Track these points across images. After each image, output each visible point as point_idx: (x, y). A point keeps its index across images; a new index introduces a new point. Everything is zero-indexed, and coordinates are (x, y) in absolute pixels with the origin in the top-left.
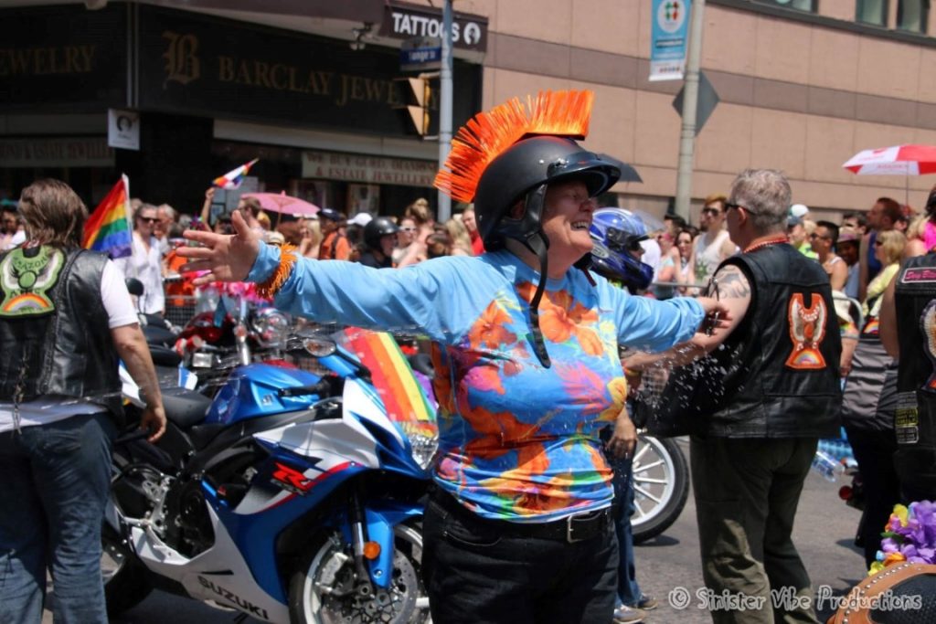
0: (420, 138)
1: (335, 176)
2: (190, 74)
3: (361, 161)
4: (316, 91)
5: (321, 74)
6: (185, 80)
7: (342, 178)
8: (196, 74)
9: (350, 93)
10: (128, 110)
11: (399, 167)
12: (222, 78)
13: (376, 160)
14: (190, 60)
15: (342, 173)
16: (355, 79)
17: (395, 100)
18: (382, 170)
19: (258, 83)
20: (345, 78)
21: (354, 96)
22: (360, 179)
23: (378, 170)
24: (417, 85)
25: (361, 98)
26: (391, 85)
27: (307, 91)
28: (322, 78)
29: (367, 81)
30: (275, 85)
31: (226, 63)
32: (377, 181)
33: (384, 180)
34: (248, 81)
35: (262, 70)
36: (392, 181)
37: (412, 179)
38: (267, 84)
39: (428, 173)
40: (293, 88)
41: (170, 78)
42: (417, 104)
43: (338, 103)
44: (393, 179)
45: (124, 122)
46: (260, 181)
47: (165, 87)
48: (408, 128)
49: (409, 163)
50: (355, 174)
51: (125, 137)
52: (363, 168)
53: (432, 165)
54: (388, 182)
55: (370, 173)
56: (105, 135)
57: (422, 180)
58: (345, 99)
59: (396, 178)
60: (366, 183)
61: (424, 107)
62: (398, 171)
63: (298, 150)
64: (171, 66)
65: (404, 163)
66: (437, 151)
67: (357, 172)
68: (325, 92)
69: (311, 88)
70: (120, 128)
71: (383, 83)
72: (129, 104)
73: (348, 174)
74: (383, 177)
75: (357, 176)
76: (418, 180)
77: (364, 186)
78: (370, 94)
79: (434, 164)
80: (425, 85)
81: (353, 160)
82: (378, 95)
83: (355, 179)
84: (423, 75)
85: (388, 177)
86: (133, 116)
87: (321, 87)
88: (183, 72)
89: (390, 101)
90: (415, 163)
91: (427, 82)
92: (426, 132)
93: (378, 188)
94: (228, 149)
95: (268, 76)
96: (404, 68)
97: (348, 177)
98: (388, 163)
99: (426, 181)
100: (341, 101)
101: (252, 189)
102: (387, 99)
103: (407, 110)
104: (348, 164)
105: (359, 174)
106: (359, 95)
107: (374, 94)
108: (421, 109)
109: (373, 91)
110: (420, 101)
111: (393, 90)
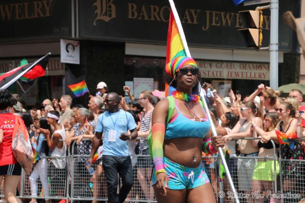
0: (257, 48)
2: (110, 16)
3: (219, 65)
4: (189, 22)
5: (192, 11)
6: (107, 19)
7: (207, 77)
8: (114, 15)
9: (211, 21)
10: (73, 39)
11: (244, 67)
12: (130, 16)
13: (229, 64)
14: (110, 7)
15: (207, 73)
16: (214, 13)
17: (240, 25)
18: (233, 70)
19: (152, 19)
20: (208, 12)
21: (214, 24)
22: (219, 77)
23: (230, 70)
24: (255, 14)
25: (219, 25)
26: (238, 15)
27: (183, 22)
28: (194, 14)
29: (222, 14)
31: (133, 7)
32: (230, 78)
33: (234, 77)
34: (146, 18)
35: (155, 11)
36: (240, 77)
37: (253, 75)
38: (158, 19)
39: (264, 71)
41: (98, 18)
42: (255, 28)
43: (203, 28)
44: (240, 75)
45: (70, 47)
46: (155, 80)
47: (95, 24)
48: (249, 42)
49: (251, 65)
50: (215, 74)
51: (71, 56)
52: (220, 70)
53: (266, 65)
54: (237, 78)
55: (225, 73)
56: (59, 56)
57: (260, 76)
58: (208, 26)
59: (242, 75)
60: (223, 79)
61: (259, 28)
62: (243, 70)
64: (98, 11)
65: (247, 65)
66: (269, 56)
67: (217, 72)
68: (195, 22)
69: (187, 20)
70: (68, 52)
71: (233, 14)
72: (73, 36)
73: (210, 73)
74: (234, 75)
75: (217, 76)
76: (257, 76)
77: (221, 81)
78: (224, 22)
79: (267, 64)
80: (260, 14)
81: (214, 64)
82: (229, 23)
83: (216, 77)
84: (258, 8)
85: (237, 74)
86: (75, 43)
87: (192, 21)
88: (106, 14)
89: (238, 26)
90: (255, 65)
91: (262, 12)
92: (261, 44)
93: (231, 82)
94: (135, 61)
95: (159, 14)
98: (237, 65)
99: (262, 76)
100: (205, 28)
101: (150, 86)
102: (235, 25)
103: (248, 30)
104: (211, 67)
105: (219, 74)
106: (217, 23)
107: (227, 22)
108: (258, 30)
109: (226, 20)
110: (257, 24)
111: (240, 19)
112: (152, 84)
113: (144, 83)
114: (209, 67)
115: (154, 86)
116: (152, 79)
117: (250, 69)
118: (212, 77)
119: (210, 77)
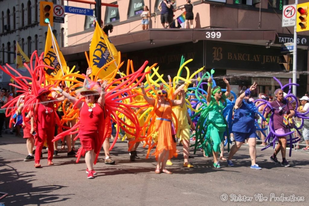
0: (287, 72)
1: (261, 84)
2: (220, 58)
3: (269, 79)
4: (256, 60)
5: (257, 56)
6: (218, 60)
7: (263, 85)
8: (221, 58)
9: (266, 60)
12: (229, 58)
14: (220, 54)
15: (263, 83)
16: (267, 56)
17: (279, 62)
19: (239, 59)
20: (264, 56)
21: (267, 61)
22: (269, 85)
24: (286, 57)
25: (269, 62)
26: (278, 57)
27: (253, 60)
28: (258, 57)
29: (271, 57)
30: (244, 60)
31: (230, 54)
34: (236, 59)
35: (240, 55)
38: (241, 59)
40: (249, 60)
41: (214, 59)
42: (286, 63)
43: (262, 63)
46: (239, 86)
47: (213, 62)
48: (283, 69)
49: (284, 80)
50: (267, 83)
52: (270, 81)
53: (291, 80)
55: (272, 83)
58: (264, 62)
60: (271, 86)
63: (250, 77)
64: (215, 56)
65: (282, 79)
66: (292, 76)
68: (258, 60)
69: (254, 60)
71: (276, 57)
73: (265, 83)
78: (272, 60)
80: (288, 57)
81: (267, 79)
82: (274, 60)
83: (267, 85)
84: (288, 54)
87: (257, 59)
88: (218, 58)
89: (278, 62)
90: (286, 80)
91: (289, 56)
92: (288, 70)
93: (274, 87)
95: (242, 57)
96: (282, 52)
97: (265, 84)
100: (263, 63)
101: (237, 89)
102: (277, 61)
103: (283, 64)
104: (265, 81)
105: (269, 83)
106: (268, 61)
107: (273, 60)
108: (287, 64)
109: (273, 59)
110: (287, 61)
111: (279, 59)
112: (238, 88)
113: (234, 87)
114: (264, 80)
115: (239, 89)
116: (238, 86)
117: (284, 81)
118: (266, 85)
119: (264, 85)
